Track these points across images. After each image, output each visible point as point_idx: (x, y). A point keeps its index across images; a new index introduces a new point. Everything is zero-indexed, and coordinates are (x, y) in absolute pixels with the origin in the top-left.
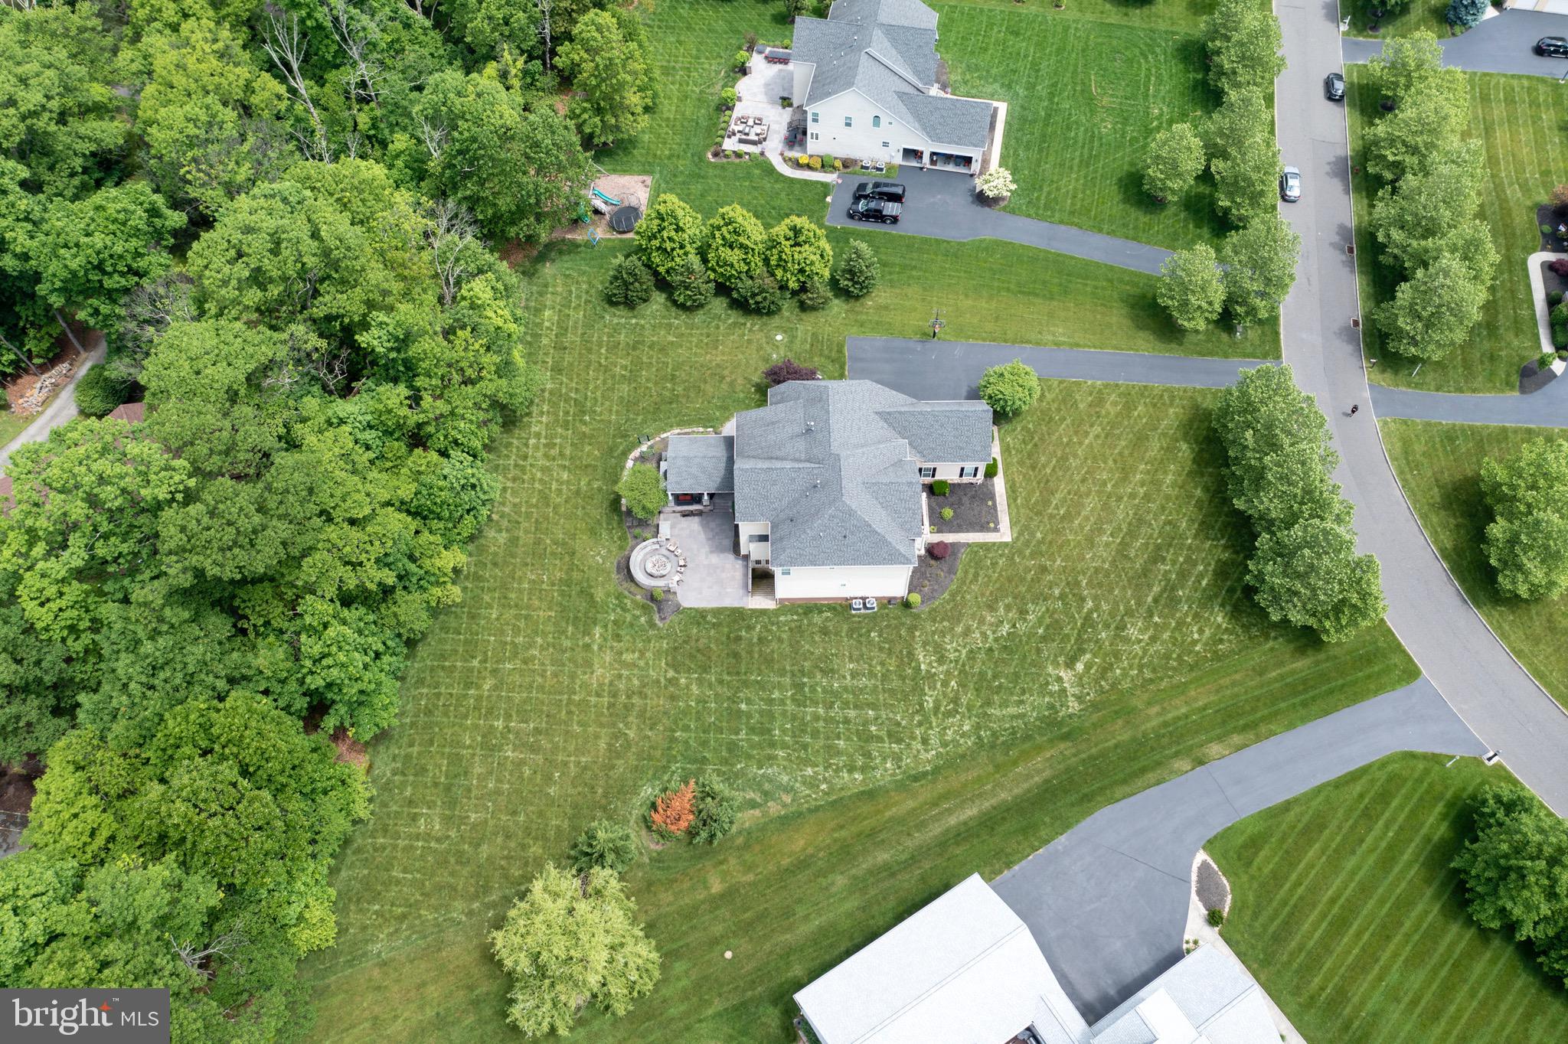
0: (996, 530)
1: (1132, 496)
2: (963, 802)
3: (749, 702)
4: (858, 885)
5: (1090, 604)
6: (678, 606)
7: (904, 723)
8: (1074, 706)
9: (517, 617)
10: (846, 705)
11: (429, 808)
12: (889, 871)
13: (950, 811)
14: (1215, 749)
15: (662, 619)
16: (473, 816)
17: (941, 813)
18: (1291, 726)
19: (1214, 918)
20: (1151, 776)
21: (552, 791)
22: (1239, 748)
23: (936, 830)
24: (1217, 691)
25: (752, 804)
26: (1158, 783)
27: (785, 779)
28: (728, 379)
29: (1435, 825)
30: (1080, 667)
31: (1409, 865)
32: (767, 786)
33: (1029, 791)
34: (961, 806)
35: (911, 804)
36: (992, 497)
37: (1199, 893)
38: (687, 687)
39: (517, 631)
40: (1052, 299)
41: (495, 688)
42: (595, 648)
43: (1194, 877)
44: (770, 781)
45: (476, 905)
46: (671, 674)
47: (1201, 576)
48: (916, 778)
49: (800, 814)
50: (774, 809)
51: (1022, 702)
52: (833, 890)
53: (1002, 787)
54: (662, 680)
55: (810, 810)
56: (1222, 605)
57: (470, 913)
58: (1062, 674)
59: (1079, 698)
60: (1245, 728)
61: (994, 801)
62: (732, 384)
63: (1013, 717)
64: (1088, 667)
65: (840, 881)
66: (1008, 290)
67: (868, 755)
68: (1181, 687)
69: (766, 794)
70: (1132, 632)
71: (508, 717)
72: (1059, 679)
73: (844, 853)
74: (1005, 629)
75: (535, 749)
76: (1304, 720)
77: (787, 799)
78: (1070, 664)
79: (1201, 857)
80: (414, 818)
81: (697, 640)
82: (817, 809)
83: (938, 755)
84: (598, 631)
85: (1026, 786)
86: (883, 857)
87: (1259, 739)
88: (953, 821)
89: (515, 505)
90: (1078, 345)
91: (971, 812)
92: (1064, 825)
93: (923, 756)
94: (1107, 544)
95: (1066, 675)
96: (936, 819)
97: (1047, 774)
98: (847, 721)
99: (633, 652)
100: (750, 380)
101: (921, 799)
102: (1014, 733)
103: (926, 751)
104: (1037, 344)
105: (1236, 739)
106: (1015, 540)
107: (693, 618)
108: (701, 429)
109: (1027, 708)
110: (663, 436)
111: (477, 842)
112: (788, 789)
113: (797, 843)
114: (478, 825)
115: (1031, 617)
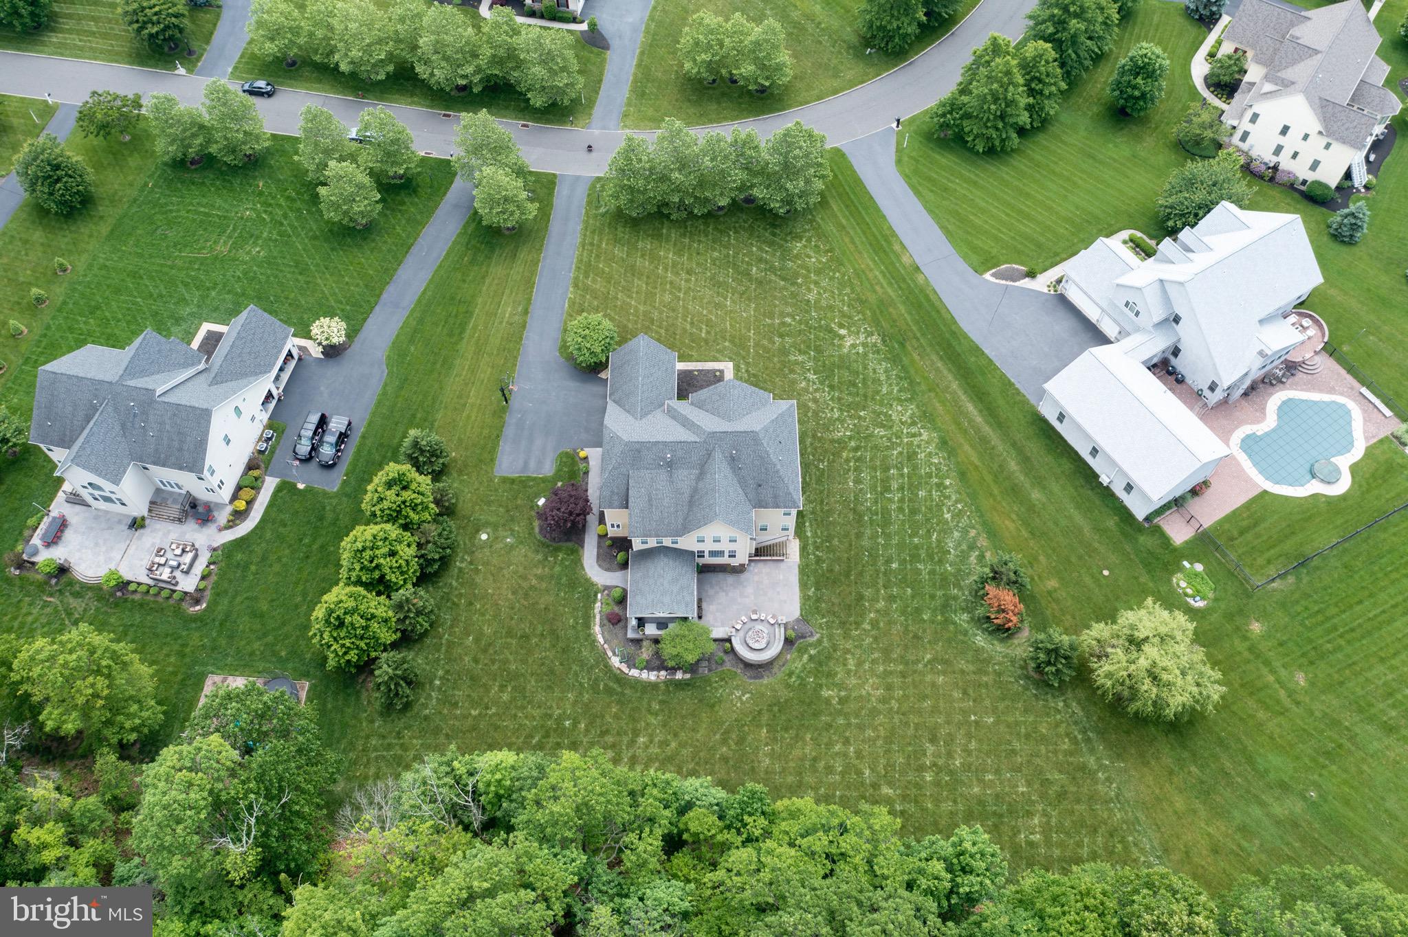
0: (722, 372)
1: (688, 281)
2: (962, 413)
3: (889, 561)
4: (1039, 482)
6: (797, 620)
7: (899, 449)
8: (875, 338)
9: (814, 769)
10: (887, 489)
11: (1019, 832)
12: (1025, 460)
13: (971, 421)
14: (905, 259)
15: (812, 635)
16: (1023, 789)
17: (973, 427)
18: (883, 217)
19: (1031, 274)
20: (932, 297)
21: (989, 720)
22: (903, 247)
23: (987, 429)
24: (860, 253)
26: (935, 292)
27: (957, 534)
28: (534, 582)
29: (946, 160)
30: (843, 332)
31: (977, 175)
32: (964, 547)
33: (950, 370)
34: (965, 414)
35: (967, 447)
36: (691, 372)
37: (1014, 281)
38: (878, 611)
39: (829, 770)
40: (471, 313)
41: (890, 784)
42: (843, 694)
43: (1003, 282)
44: (959, 544)
45: (1101, 775)
46: (868, 627)
47: (760, 249)
48: (945, 443)
49: (984, 523)
50: (983, 542)
51: (874, 370)
52: (1044, 500)
53: (948, 387)
54: (873, 633)
55: (981, 516)
56: (786, 241)
57: (1109, 780)
58: (849, 344)
59: (871, 334)
60: (887, 240)
61: (960, 393)
62: (540, 578)
63: (888, 378)
64: (841, 326)
65: (1036, 495)
66: (455, 344)
67: (930, 475)
68: (858, 272)
69: (971, 548)
70: (812, 297)
71: (921, 769)
72: (853, 346)
73: (1013, 492)
74: (812, 376)
75: (950, 739)
76: (878, 210)
77: (973, 533)
78: (842, 337)
79: (988, 276)
80: (1031, 844)
81: (833, 604)
82: (979, 511)
83: (923, 427)
84: (826, 693)
85: (945, 372)
86: (1013, 465)
87: (894, 234)
88: (979, 419)
91: (970, 407)
92: (977, 350)
93: (925, 437)
94: (733, 301)
95: (849, 342)
96: (978, 430)
97: (934, 357)
98: (901, 488)
99: (846, 659)
100: (539, 561)
101: (962, 441)
102: (901, 379)
103: (920, 435)
104: (523, 327)
105: (897, 247)
106: (731, 359)
107: (811, 606)
108: (598, 605)
109: (879, 368)
110: (601, 640)
111: (1046, 783)
112: (965, 532)
113: (1009, 526)
114: (1029, 784)
115: (800, 358)
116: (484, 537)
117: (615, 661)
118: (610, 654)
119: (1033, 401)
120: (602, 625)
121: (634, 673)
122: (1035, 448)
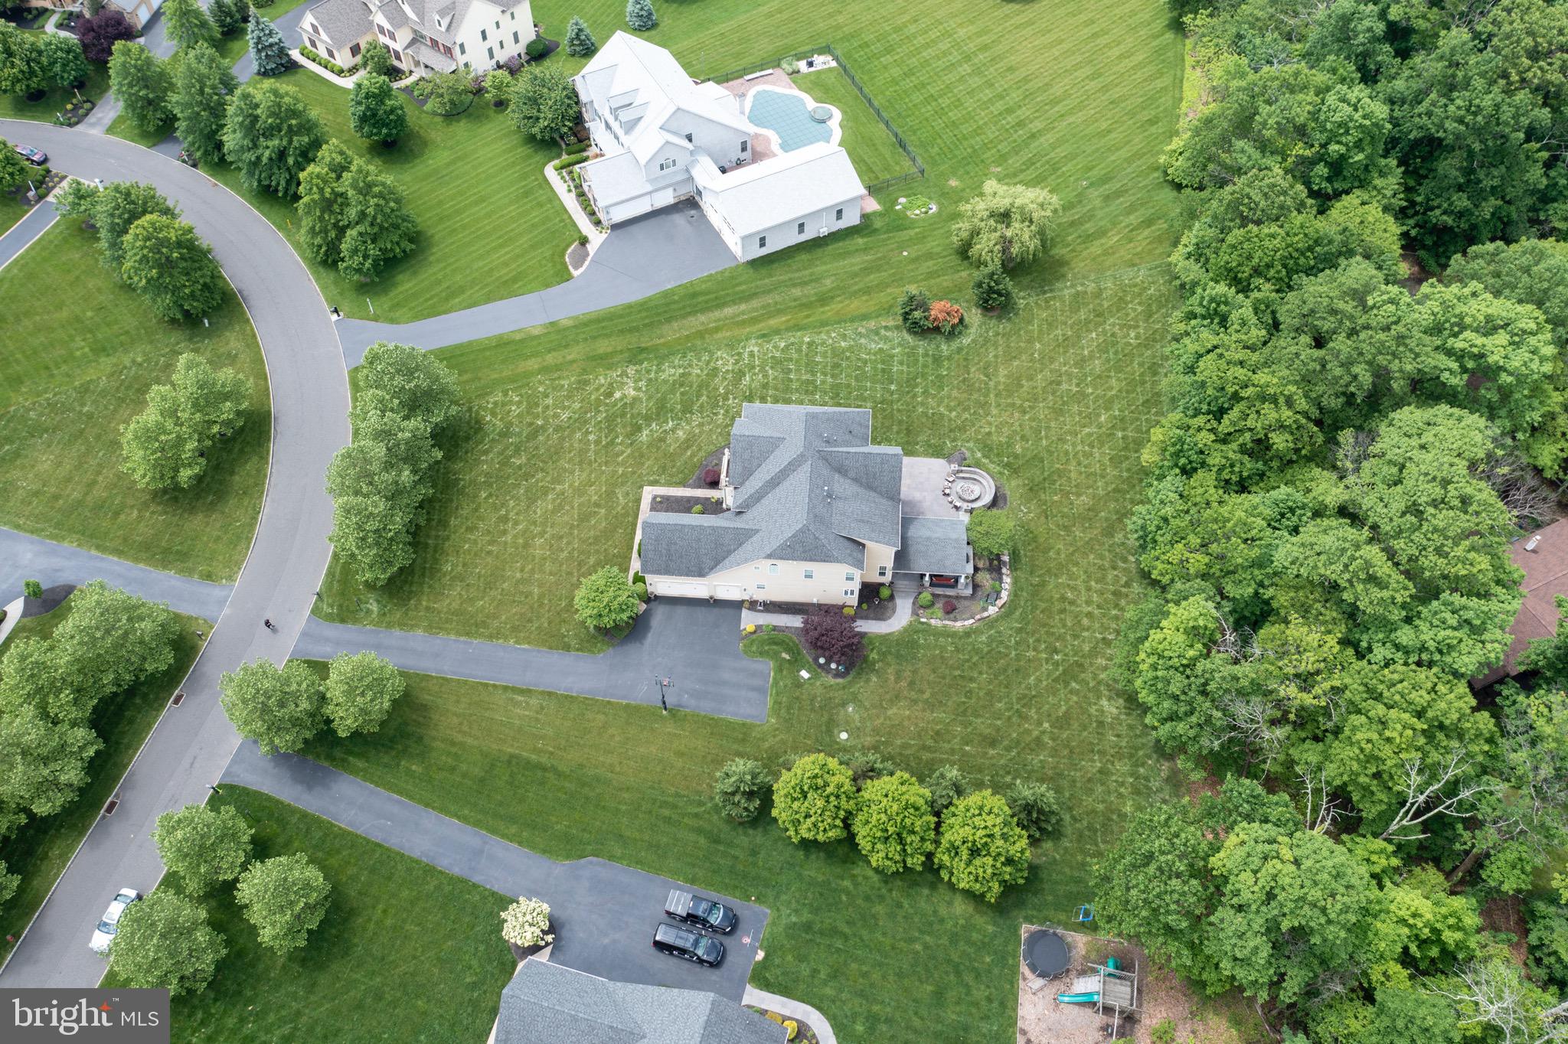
0: (655, 498)
2: (733, 318)
4: (815, 278)
5: (591, 437)
6: (949, 461)
7: (767, 368)
8: (631, 370)
12: (792, 283)
13: (743, 313)
14: (536, 332)
15: (962, 454)
16: (1094, 335)
17: (750, 313)
18: (470, 343)
19: (584, 241)
20: (593, 317)
21: (1038, 346)
22: (520, 330)
23: (755, 303)
25: (886, 328)
26: (588, 314)
27: (863, 341)
29: (406, 283)
30: (617, 394)
32: (876, 338)
33: (684, 319)
34: (735, 316)
35: (771, 321)
37: (588, 255)
38: (938, 405)
40: (512, 756)
42: (1018, 438)
43: (587, 263)
44: (873, 341)
45: (1079, 288)
46: (954, 414)
48: (764, 336)
49: (852, 320)
50: (872, 324)
51: (670, 376)
52: (833, 278)
53: (702, 323)
54: (959, 411)
55: (845, 322)
56: (481, 429)
57: (1083, 285)
58: (633, 393)
59: (624, 374)
60: (506, 344)
61: (711, 315)
62: (900, 677)
63: (682, 366)
64: (610, 395)
65: (828, 283)
66: (559, 774)
67: (799, 351)
68: (545, 370)
69: (877, 333)
71: (1085, 396)
72: (637, 388)
73: (824, 300)
75: (1056, 372)
77: (862, 330)
78: (624, 396)
79: (576, 273)
80: (1137, 338)
82: (839, 322)
83: (744, 347)
84: (1018, 450)
85: (685, 322)
86: (797, 292)
87: (501, 336)
88: (743, 307)
89: (1114, 568)
90: (506, 688)
91: (728, 311)
92: (666, 294)
93: (756, 349)
96: (755, 310)
97: (666, 327)
98: (811, 372)
99: (985, 433)
100: (879, 678)
101: (763, 323)
102: (685, 357)
103: (752, 351)
104: (550, 694)
105: (518, 337)
106: (641, 487)
107: (937, 452)
108: (933, 622)
109: (670, 372)
110: (971, 621)
111: (1088, 322)
112: (861, 335)
113: (856, 305)
114: (1089, 331)
115: (645, 433)
116: (844, 736)
117: (992, 610)
118: (985, 614)
119: (733, 264)
120: (955, 620)
121: (1004, 595)
122: (780, 274)
